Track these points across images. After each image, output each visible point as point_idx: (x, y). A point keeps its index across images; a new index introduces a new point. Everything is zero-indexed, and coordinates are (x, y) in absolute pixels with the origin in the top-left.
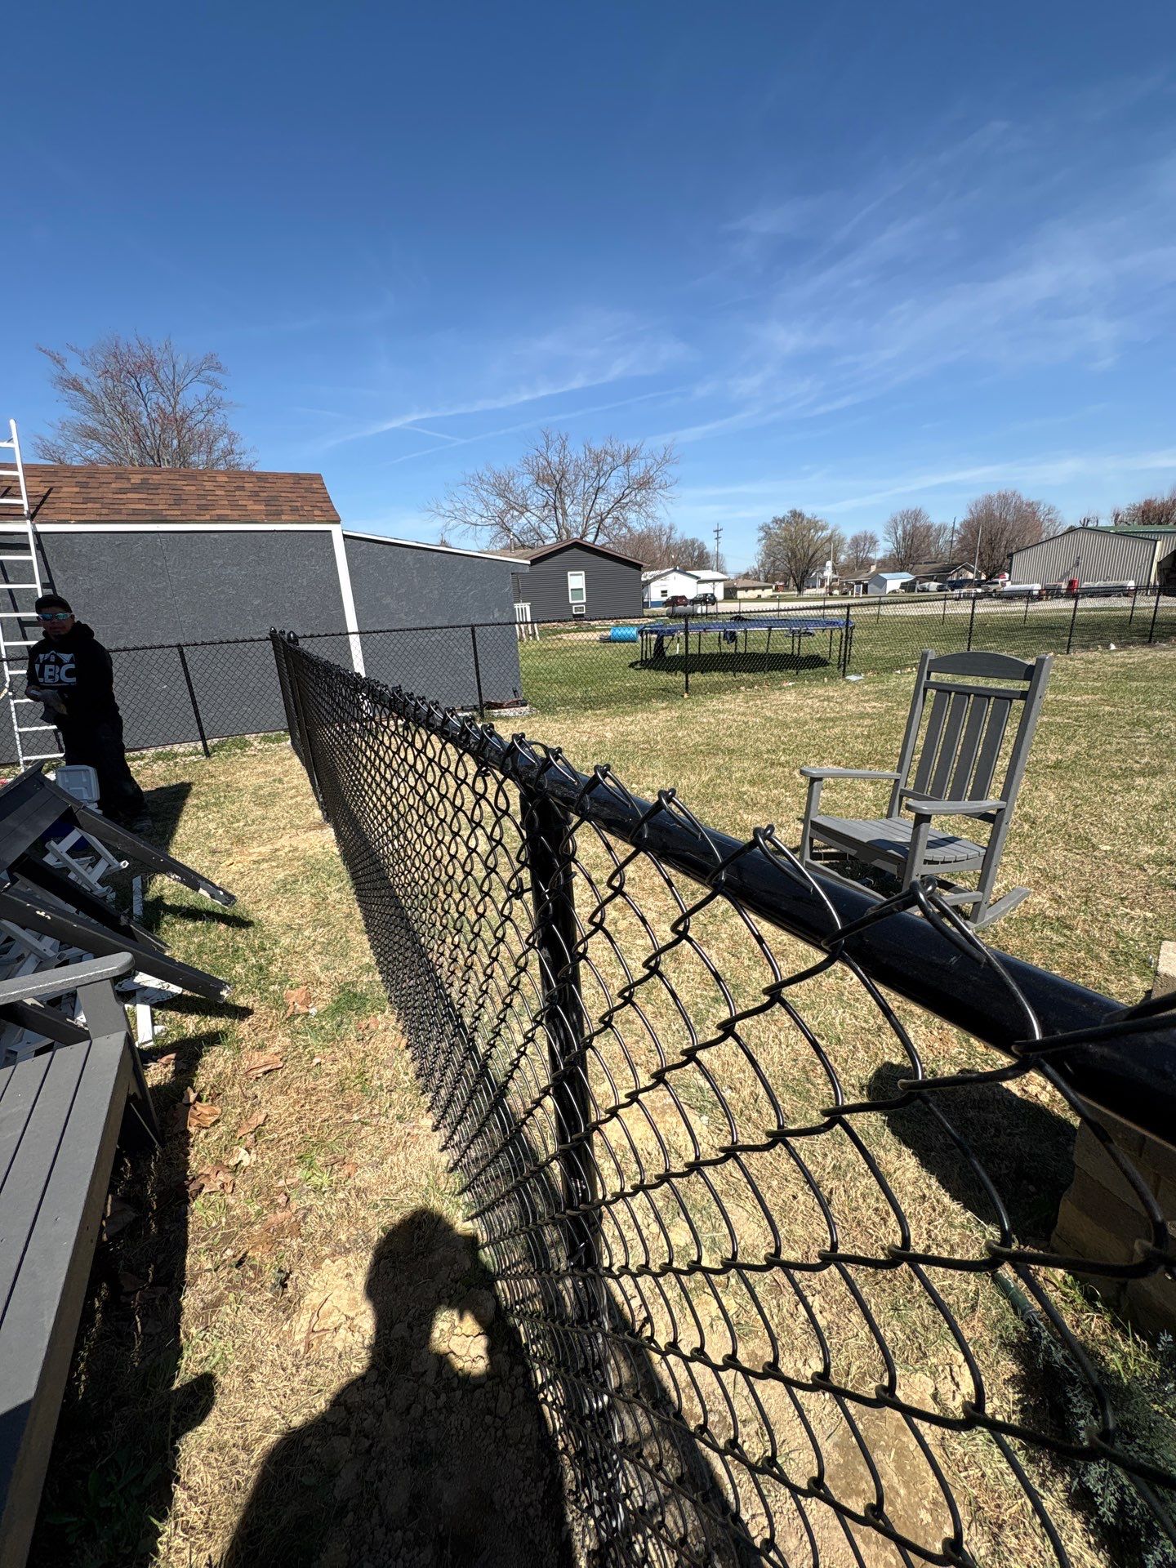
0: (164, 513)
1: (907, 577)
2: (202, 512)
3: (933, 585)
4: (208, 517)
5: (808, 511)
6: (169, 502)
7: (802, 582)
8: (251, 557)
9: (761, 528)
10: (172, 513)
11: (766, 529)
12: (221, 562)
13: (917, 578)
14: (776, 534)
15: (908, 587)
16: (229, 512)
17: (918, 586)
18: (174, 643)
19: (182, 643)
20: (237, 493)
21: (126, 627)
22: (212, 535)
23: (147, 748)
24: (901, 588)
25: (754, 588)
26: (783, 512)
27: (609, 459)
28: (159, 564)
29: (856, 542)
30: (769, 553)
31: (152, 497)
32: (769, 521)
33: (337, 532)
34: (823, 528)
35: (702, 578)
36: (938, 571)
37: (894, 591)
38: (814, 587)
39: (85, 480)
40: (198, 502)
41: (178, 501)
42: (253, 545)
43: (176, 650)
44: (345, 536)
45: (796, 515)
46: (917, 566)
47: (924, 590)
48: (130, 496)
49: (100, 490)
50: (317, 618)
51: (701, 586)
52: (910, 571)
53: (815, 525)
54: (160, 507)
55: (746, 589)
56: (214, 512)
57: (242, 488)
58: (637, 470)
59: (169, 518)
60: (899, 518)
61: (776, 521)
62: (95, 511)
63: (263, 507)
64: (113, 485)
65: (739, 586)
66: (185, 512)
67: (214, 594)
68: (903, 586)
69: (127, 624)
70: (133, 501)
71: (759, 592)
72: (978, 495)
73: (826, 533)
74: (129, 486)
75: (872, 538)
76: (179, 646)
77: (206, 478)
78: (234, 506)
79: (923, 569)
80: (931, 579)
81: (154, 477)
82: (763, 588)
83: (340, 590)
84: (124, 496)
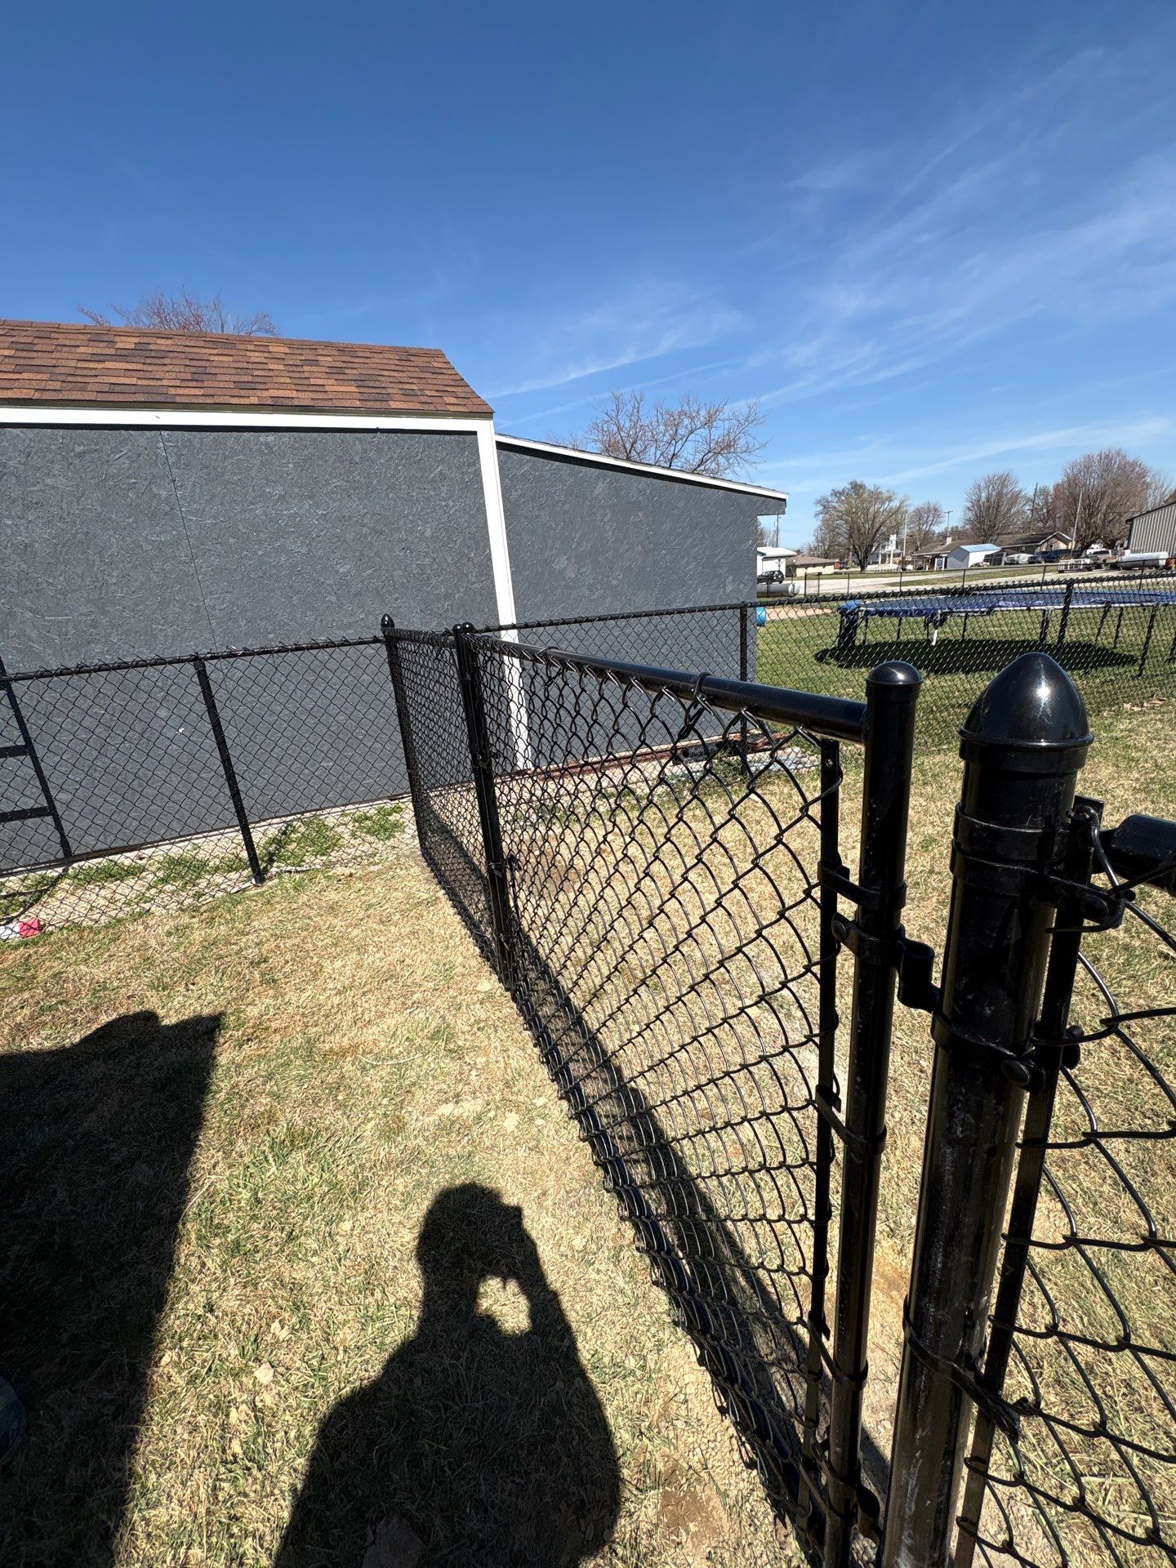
0: (172, 391)
1: (992, 549)
2: (243, 393)
3: (1024, 557)
4: (254, 400)
5: (870, 484)
6: (183, 376)
7: (866, 557)
8: (336, 482)
9: (819, 502)
10: (186, 391)
11: (825, 505)
12: (279, 490)
13: (1003, 550)
14: (834, 508)
15: (993, 560)
16: (294, 394)
17: (1005, 559)
18: (188, 652)
19: (203, 651)
20: (306, 368)
21: (104, 620)
22: (263, 437)
23: (154, 844)
24: (985, 560)
25: (814, 565)
26: (843, 484)
27: (686, 421)
28: (163, 493)
29: (919, 514)
30: (829, 527)
31: (150, 368)
32: (827, 493)
33: (487, 434)
34: (890, 499)
35: (768, 555)
36: (1025, 541)
37: (977, 565)
38: (877, 563)
39: (29, 340)
40: (237, 378)
41: (199, 375)
42: (339, 459)
43: (190, 668)
44: (501, 446)
45: (857, 487)
46: (1001, 538)
47: (1013, 563)
48: (108, 365)
49: (55, 355)
50: (447, 596)
51: (767, 563)
52: (994, 542)
53: (876, 496)
54: (165, 382)
55: (806, 566)
56: (266, 394)
57: (315, 363)
58: (718, 433)
59: (178, 399)
60: (983, 485)
61: (835, 493)
62: (35, 385)
63: (354, 389)
64: (82, 350)
65: (798, 563)
66: (211, 392)
67: (268, 554)
68: (988, 558)
69: (105, 613)
70: (114, 372)
71: (819, 569)
72: (1078, 456)
73: (895, 504)
74: (113, 352)
75: (936, 510)
76: (196, 659)
77: (251, 347)
78: (302, 385)
79: (1008, 540)
80: (1019, 550)
81: (159, 341)
82: (824, 565)
83: (488, 546)
84: (100, 366)
